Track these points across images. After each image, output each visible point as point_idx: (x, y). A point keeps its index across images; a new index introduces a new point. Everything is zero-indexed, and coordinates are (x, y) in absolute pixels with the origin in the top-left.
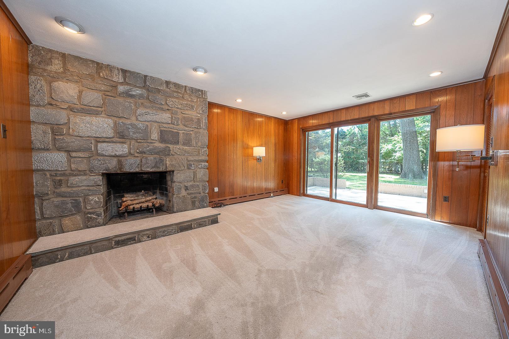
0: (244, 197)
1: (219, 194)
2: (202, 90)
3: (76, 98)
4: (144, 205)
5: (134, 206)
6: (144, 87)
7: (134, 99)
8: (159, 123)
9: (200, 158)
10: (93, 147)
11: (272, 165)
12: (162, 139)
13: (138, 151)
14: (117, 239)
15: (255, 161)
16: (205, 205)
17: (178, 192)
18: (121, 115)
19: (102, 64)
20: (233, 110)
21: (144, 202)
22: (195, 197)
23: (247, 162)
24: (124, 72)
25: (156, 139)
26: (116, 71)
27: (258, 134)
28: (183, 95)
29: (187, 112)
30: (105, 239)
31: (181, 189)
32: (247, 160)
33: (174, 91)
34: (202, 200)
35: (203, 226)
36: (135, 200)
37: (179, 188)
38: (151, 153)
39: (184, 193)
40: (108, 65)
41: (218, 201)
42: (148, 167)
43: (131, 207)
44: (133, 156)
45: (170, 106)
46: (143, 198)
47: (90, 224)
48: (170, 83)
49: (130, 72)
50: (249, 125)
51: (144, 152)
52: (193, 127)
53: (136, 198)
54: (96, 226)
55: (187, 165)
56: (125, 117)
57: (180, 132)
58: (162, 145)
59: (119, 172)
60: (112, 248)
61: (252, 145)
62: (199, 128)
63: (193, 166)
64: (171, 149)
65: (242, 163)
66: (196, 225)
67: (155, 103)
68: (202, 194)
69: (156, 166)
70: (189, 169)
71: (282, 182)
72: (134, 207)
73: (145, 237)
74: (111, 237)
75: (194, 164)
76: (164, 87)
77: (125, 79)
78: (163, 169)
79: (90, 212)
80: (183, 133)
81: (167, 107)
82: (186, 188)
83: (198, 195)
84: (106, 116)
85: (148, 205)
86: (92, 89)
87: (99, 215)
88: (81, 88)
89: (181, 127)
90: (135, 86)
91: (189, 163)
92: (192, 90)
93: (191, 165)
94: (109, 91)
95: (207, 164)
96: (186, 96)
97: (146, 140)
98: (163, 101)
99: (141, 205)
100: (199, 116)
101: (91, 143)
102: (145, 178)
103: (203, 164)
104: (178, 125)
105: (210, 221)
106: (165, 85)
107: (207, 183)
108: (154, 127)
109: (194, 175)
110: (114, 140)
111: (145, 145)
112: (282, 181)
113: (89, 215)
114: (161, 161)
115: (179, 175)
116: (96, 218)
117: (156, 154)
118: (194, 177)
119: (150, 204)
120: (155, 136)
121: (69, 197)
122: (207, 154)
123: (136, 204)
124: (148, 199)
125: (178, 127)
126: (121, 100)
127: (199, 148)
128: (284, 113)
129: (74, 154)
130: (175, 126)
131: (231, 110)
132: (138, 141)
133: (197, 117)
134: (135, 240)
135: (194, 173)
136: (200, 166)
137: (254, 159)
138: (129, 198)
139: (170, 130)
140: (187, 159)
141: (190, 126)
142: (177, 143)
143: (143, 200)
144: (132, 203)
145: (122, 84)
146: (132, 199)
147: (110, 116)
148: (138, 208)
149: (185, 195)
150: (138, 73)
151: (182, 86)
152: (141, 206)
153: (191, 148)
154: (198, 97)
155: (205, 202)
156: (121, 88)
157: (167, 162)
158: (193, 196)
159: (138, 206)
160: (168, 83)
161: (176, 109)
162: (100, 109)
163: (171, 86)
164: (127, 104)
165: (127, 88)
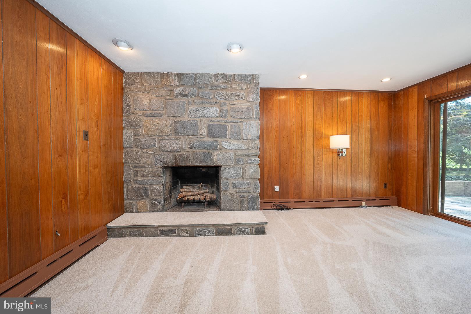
0: (315, 201)
1: (280, 194)
2: (253, 75)
3: (147, 105)
4: (197, 198)
5: (188, 197)
6: (195, 85)
7: (186, 99)
8: (208, 117)
9: (250, 152)
10: (156, 144)
11: (366, 160)
12: (211, 134)
13: (189, 146)
14: (161, 228)
15: (335, 155)
16: (256, 207)
17: (225, 189)
18: (177, 115)
19: (164, 73)
20: (300, 93)
21: (197, 195)
22: (244, 197)
23: (321, 156)
24: (179, 75)
25: (205, 134)
26: (173, 77)
27: (340, 118)
28: (232, 84)
29: (235, 102)
30: (151, 226)
31: (228, 185)
32: (321, 153)
33: (222, 83)
34: (252, 201)
35: (245, 234)
36: (190, 192)
37: (226, 185)
38: (200, 148)
39: (231, 190)
40: (167, 73)
41: (279, 202)
42: (198, 162)
43: (187, 198)
44: (185, 151)
45: (218, 99)
46: (198, 191)
47: (153, 208)
48: (218, 75)
49: (183, 74)
50: (325, 107)
51: (194, 148)
52: (242, 117)
53: (191, 190)
54: (157, 211)
55: (235, 160)
56: (179, 116)
57: (228, 124)
58: (210, 140)
59: (174, 166)
60: (158, 236)
61: (329, 134)
62: (249, 118)
63: (241, 161)
64: (218, 143)
65: (314, 157)
66: (236, 231)
67: (204, 98)
68: (252, 194)
69: (204, 161)
70: (237, 164)
71: (385, 187)
72: (188, 199)
73: (184, 233)
74: (156, 226)
75: (242, 159)
76: (213, 81)
77: (180, 82)
78: (210, 163)
79: (154, 199)
80: (231, 126)
81: (215, 101)
82: (234, 186)
83: (247, 194)
84: (166, 117)
85: (200, 199)
86: (157, 96)
87: (160, 202)
88: (151, 97)
89: (229, 118)
90: (188, 86)
91: (237, 158)
92: (241, 77)
93: (239, 160)
94: (168, 96)
95: (259, 159)
96: (235, 85)
97: (196, 135)
98: (211, 95)
99: (194, 197)
100: (249, 104)
101: (156, 141)
102: (203, 172)
103: (253, 159)
104: (226, 117)
105: (254, 229)
106: (213, 79)
107: (258, 181)
108: (203, 122)
109: (243, 171)
110: (171, 137)
111: (195, 140)
112: (386, 185)
113: (153, 201)
114: (209, 156)
115: (226, 171)
116: (157, 204)
117: (204, 148)
118: (243, 173)
119: (202, 198)
120: (204, 131)
121: (142, 185)
122: (258, 147)
123: (191, 196)
124: (201, 192)
125: (226, 119)
126: (176, 101)
127: (249, 141)
128: (386, 80)
129: (145, 150)
130: (223, 119)
131: (298, 92)
132: (189, 137)
133: (247, 106)
134: (175, 233)
135: (242, 169)
136: (250, 161)
137: (333, 152)
138: (185, 190)
139: (218, 123)
140: (235, 154)
141: (239, 118)
142: (225, 137)
143: (196, 193)
144: (187, 195)
145: (177, 86)
146: (188, 190)
147: (169, 116)
148: (191, 200)
149: (232, 193)
150: (190, 74)
151: (231, 76)
152: (194, 199)
153: (240, 141)
154: (247, 84)
155: (256, 203)
156: (177, 90)
157: (215, 157)
158: (242, 194)
159: (191, 198)
160: (216, 76)
161: (224, 101)
162: (162, 112)
163: (219, 78)
164: (181, 104)
165: (181, 89)
